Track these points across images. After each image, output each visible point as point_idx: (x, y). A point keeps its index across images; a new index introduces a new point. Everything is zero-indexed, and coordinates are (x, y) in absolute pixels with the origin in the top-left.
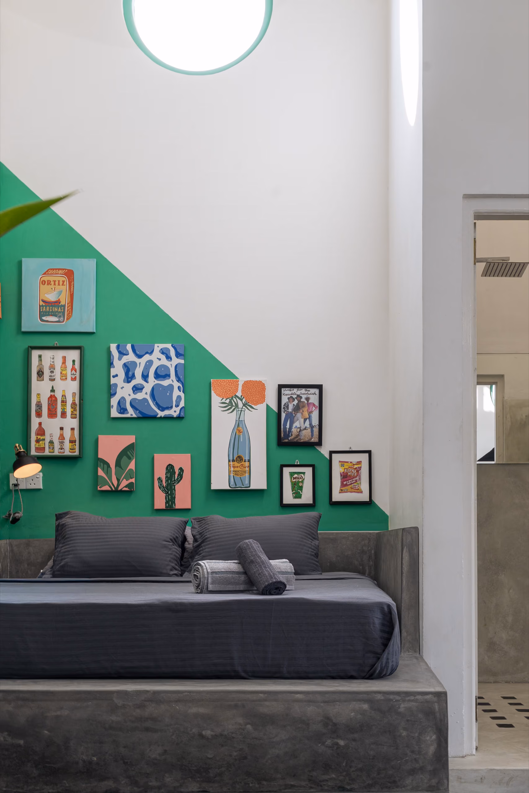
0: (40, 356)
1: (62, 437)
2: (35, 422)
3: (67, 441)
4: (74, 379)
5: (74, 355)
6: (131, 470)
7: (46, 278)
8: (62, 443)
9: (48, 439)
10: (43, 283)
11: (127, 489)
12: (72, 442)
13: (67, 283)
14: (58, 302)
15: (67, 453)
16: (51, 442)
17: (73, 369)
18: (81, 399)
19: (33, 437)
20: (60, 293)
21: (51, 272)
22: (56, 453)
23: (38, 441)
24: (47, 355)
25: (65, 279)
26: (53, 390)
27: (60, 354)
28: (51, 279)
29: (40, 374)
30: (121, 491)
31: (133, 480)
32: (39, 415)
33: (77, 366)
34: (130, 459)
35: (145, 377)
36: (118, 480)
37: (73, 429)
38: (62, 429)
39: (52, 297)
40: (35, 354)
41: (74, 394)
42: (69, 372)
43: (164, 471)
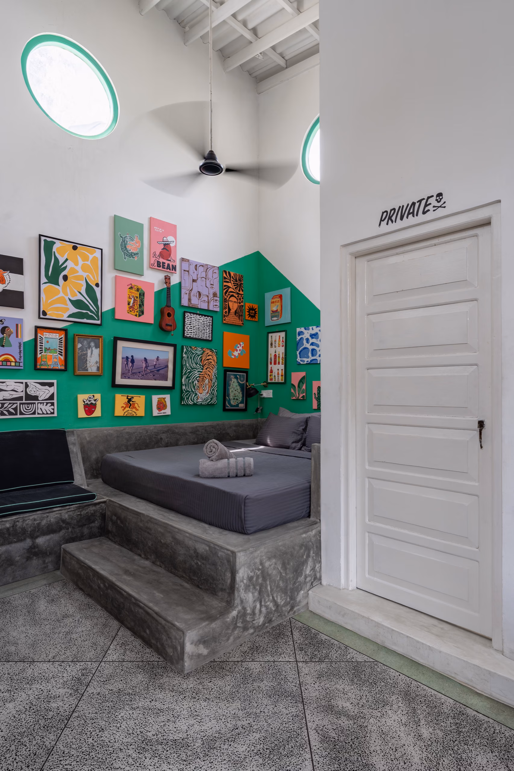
0: (271, 336)
1: (278, 374)
2: (270, 366)
3: (280, 375)
4: (283, 346)
5: (283, 334)
6: (304, 389)
7: (273, 301)
8: (278, 376)
9: (273, 374)
10: (272, 303)
11: (302, 399)
12: (282, 376)
13: (280, 301)
14: (277, 310)
15: (280, 381)
16: (275, 376)
17: (283, 341)
18: (286, 355)
19: (269, 374)
20: (277, 307)
21: (274, 297)
22: (276, 381)
23: (270, 376)
24: (274, 335)
25: (279, 299)
26: (275, 352)
27: (278, 334)
28: (274, 300)
29: (272, 344)
30: (300, 399)
31: (304, 394)
32: (271, 363)
33: (284, 340)
34: (303, 383)
35: (312, 344)
36: (299, 394)
37: (282, 370)
38: (278, 370)
39: (275, 309)
40: (270, 335)
41: (283, 353)
42: (281, 343)
43: (317, 390)
